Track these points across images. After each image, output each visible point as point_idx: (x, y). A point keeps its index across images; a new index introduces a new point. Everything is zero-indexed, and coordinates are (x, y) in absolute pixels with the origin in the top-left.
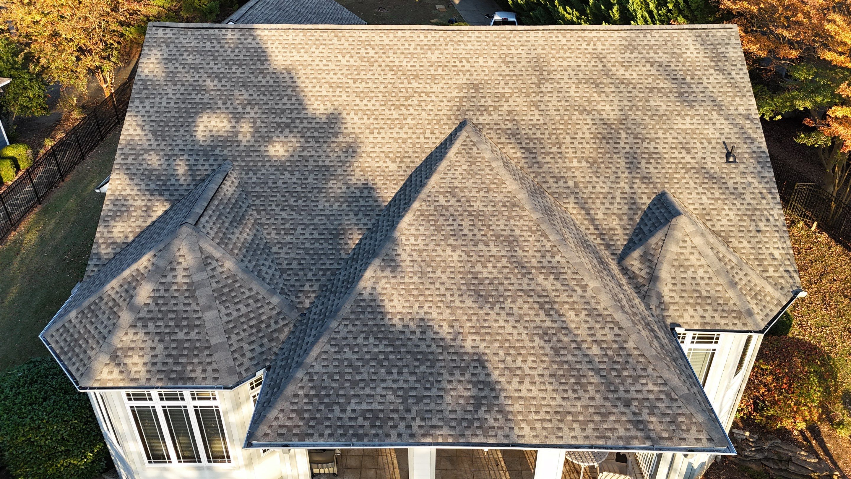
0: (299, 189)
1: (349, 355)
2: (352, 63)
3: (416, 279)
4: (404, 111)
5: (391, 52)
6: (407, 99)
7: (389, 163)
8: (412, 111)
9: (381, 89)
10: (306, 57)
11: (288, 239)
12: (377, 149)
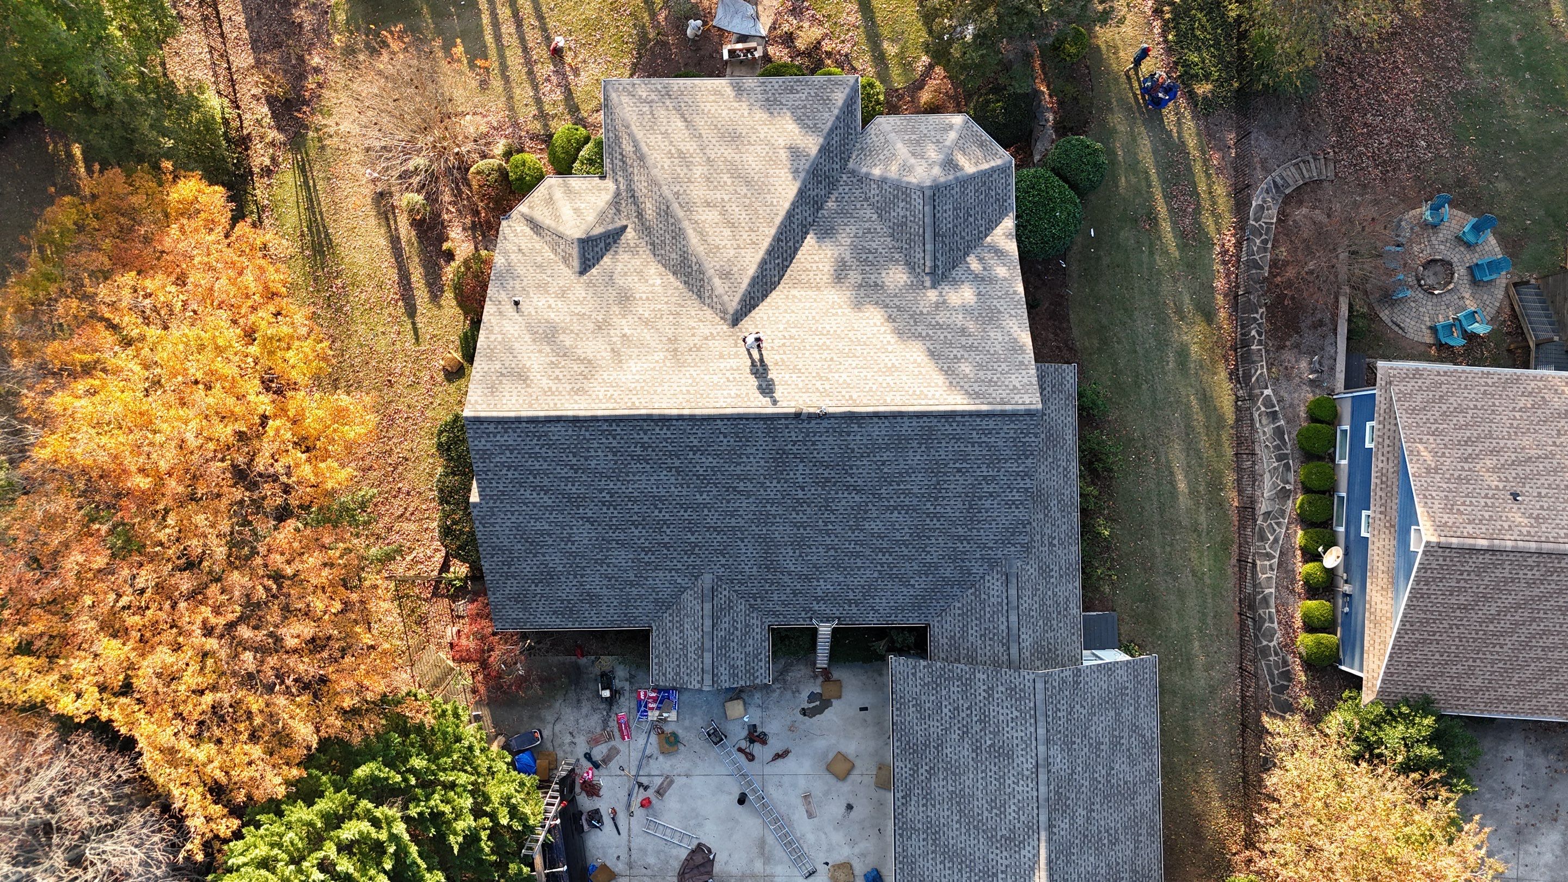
0: (868, 268)
1: (810, 123)
2: (836, 375)
3: (772, 172)
4: (787, 335)
5: (801, 386)
6: (784, 345)
7: (797, 294)
8: (780, 335)
9: (807, 353)
10: (880, 379)
11: (867, 225)
12: (808, 305)
